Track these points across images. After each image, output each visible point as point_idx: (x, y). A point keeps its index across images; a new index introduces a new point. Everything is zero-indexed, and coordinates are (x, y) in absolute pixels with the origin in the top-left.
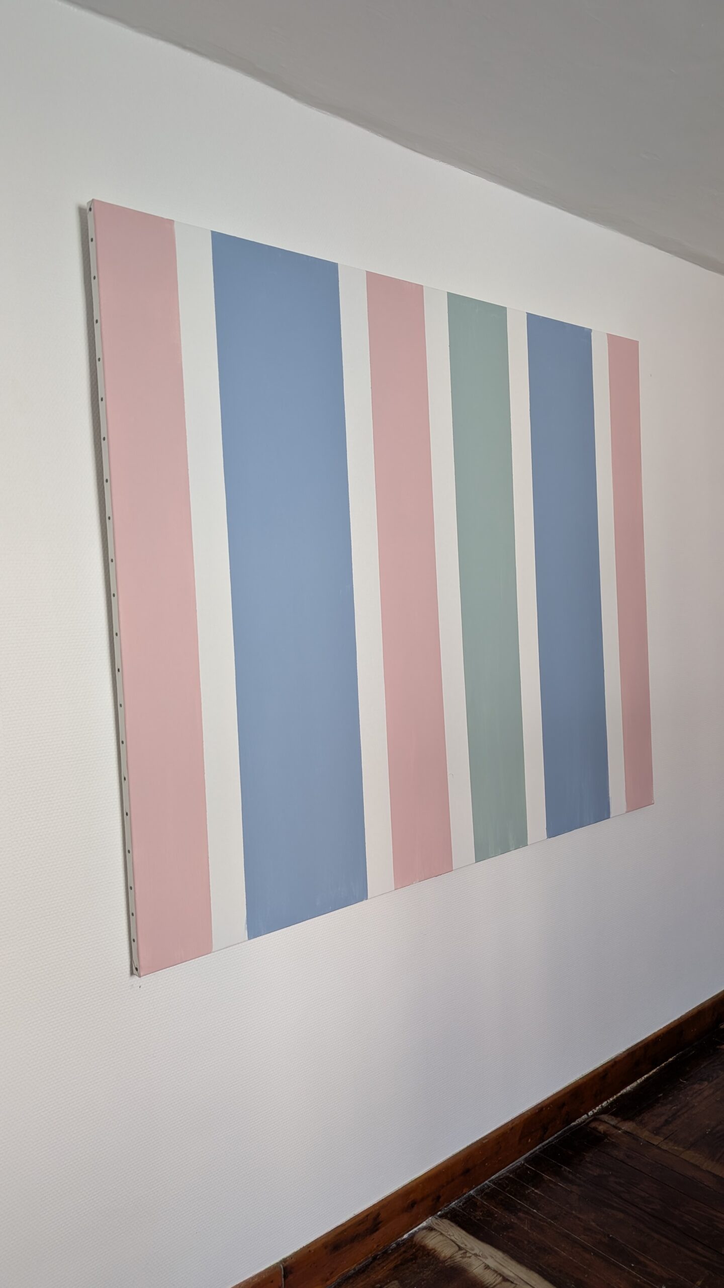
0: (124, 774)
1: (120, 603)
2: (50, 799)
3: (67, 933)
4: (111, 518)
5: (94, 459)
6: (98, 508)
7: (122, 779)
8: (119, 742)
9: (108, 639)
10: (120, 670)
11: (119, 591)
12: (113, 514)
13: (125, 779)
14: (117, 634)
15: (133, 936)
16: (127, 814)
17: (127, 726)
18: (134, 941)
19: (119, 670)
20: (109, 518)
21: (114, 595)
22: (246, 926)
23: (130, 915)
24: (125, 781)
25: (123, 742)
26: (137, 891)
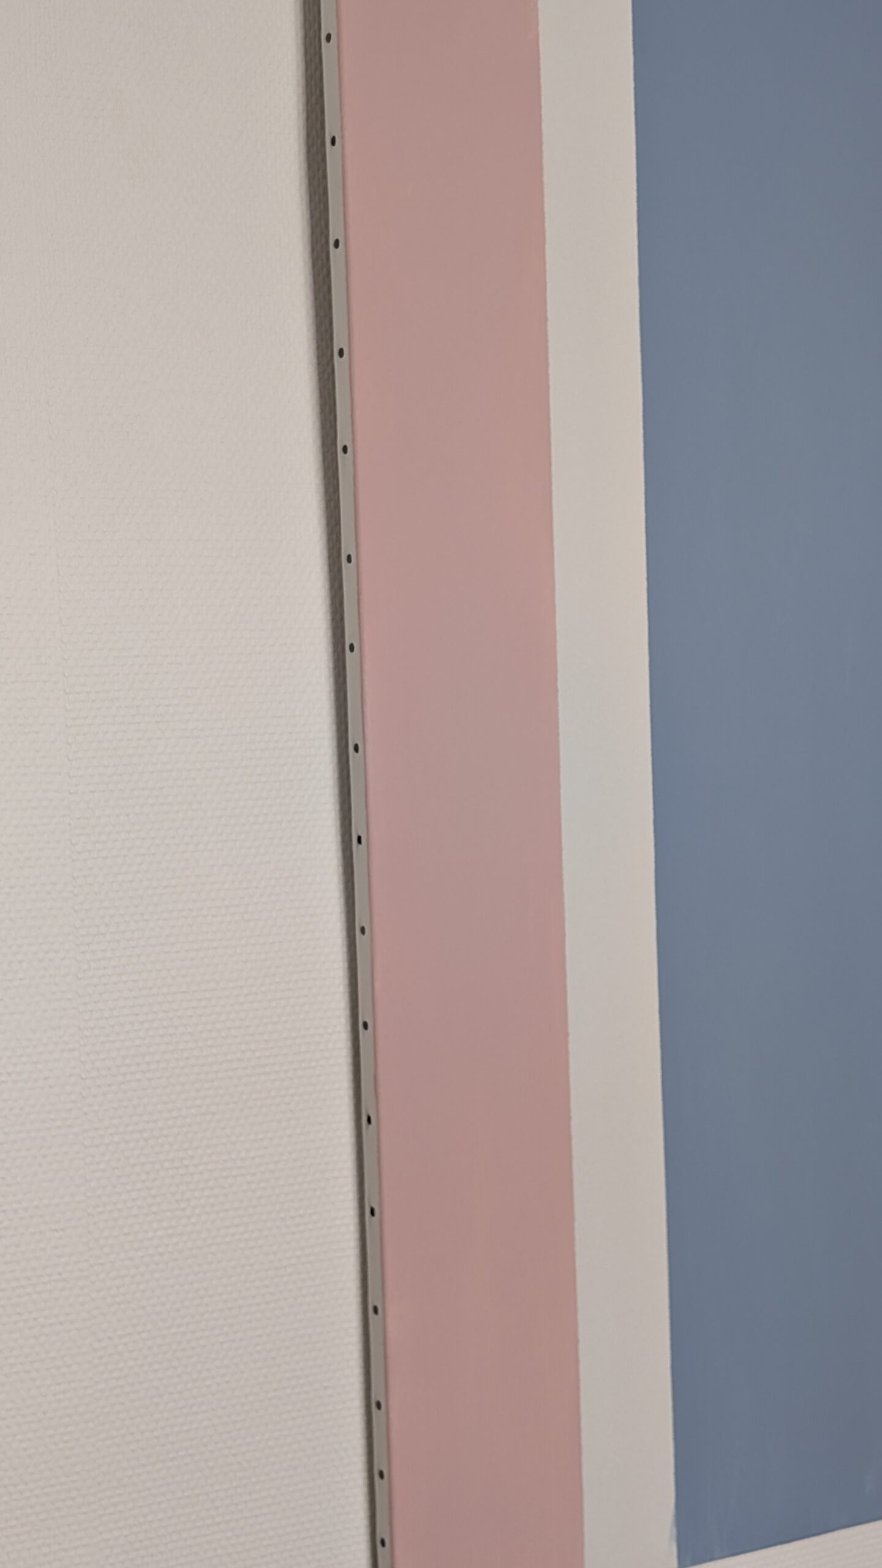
0: (367, 1107)
1: (367, 667)
2: (186, 1162)
3: (217, 1508)
4: (349, 450)
5: (311, 297)
6: (318, 425)
7: (362, 1120)
8: (357, 1026)
9: (335, 760)
10: (363, 840)
11: (365, 636)
12: (353, 440)
13: (369, 1120)
14: (356, 748)
15: (382, 1532)
16: (372, 1212)
17: (377, 985)
18: (383, 1543)
19: (359, 840)
20: (345, 449)
21: (352, 648)
22: (675, 1531)
23: (374, 1475)
24: (371, 1126)
25: (365, 1026)
26: (393, 1415)
